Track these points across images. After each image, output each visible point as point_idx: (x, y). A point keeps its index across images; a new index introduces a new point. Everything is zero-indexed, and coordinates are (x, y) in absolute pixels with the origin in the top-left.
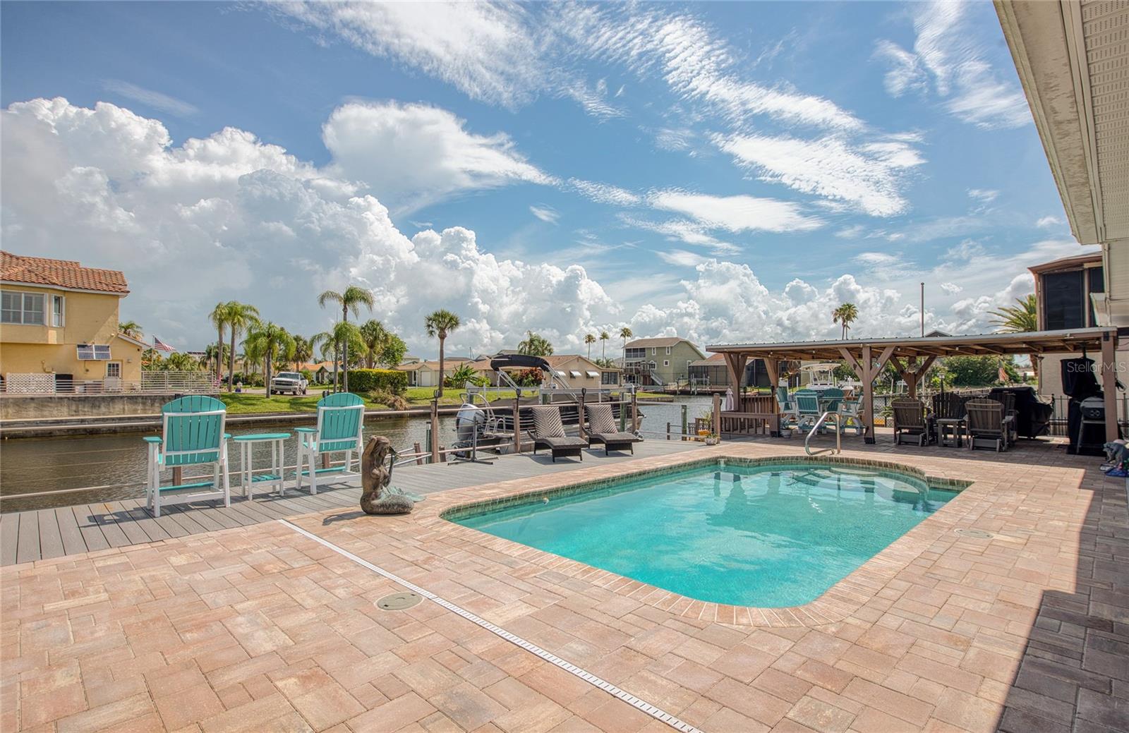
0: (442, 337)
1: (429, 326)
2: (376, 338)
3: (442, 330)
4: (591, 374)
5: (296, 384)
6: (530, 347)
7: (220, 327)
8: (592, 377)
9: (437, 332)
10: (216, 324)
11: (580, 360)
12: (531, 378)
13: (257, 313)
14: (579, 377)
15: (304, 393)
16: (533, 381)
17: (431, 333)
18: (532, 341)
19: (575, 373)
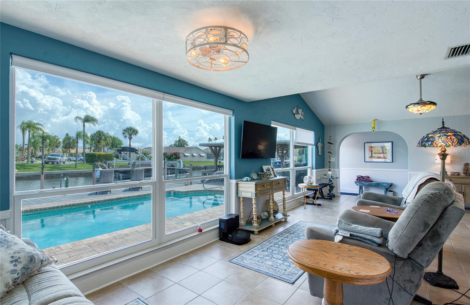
0: (130, 138)
1: (124, 134)
2: (101, 139)
3: (130, 135)
4: (202, 155)
5: (58, 159)
6: (179, 143)
7: (23, 133)
8: (203, 156)
9: (128, 136)
10: (22, 131)
11: (197, 149)
12: (174, 156)
13: (42, 126)
14: (196, 156)
15: (64, 163)
16: (175, 158)
17: (125, 137)
18: (179, 141)
19: (195, 155)
